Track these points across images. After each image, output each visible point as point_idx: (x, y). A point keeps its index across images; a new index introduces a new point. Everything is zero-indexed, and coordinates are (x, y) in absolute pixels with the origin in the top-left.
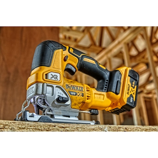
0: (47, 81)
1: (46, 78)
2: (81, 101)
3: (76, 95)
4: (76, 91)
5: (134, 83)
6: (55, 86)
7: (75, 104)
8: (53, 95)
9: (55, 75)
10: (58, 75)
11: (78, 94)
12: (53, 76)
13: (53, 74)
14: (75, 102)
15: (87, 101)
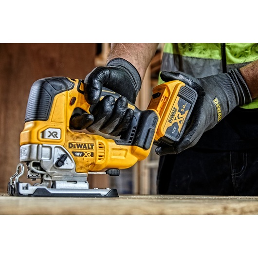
0: (43, 141)
1: (43, 137)
2: (90, 163)
3: (82, 155)
4: (82, 151)
5: (184, 106)
6: (53, 146)
7: (82, 168)
8: (51, 158)
9: (54, 132)
10: (58, 131)
11: (86, 154)
12: (51, 134)
13: (52, 130)
14: (81, 164)
15: (98, 162)
